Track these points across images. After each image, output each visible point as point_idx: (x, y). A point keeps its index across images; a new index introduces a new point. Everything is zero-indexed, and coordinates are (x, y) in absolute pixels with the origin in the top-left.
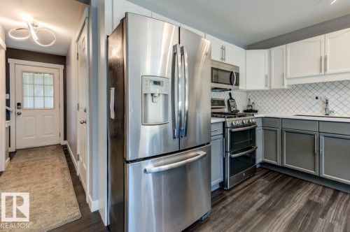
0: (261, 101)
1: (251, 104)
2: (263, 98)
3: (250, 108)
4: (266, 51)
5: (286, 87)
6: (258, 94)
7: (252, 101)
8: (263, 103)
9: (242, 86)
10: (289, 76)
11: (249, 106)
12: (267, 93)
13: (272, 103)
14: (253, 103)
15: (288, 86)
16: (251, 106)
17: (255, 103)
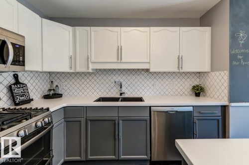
0: (66, 83)
1: (54, 87)
3: (52, 92)
5: (90, 70)
6: (63, 75)
7: (55, 84)
8: (68, 86)
9: (28, 67)
10: (93, 59)
11: (50, 90)
13: (78, 86)
14: (57, 86)
15: (92, 69)
16: (54, 90)
17: (59, 86)
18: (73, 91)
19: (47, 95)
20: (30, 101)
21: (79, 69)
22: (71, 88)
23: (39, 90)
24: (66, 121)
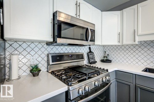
0: (114, 53)
1: (106, 55)
2: (115, 51)
4: (118, 13)
5: (137, 43)
6: (112, 48)
7: (107, 53)
8: (115, 55)
10: (140, 32)
11: (104, 57)
12: (119, 47)
13: (123, 55)
14: (108, 55)
15: (138, 42)
16: (107, 57)
17: (109, 55)
18: (119, 59)
19: (103, 60)
20: (95, 62)
21: (125, 42)
22: (117, 57)
23: (99, 56)
24: (117, 82)
